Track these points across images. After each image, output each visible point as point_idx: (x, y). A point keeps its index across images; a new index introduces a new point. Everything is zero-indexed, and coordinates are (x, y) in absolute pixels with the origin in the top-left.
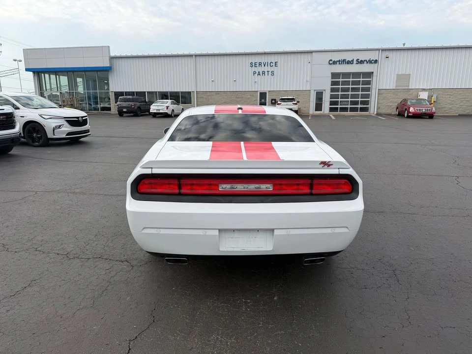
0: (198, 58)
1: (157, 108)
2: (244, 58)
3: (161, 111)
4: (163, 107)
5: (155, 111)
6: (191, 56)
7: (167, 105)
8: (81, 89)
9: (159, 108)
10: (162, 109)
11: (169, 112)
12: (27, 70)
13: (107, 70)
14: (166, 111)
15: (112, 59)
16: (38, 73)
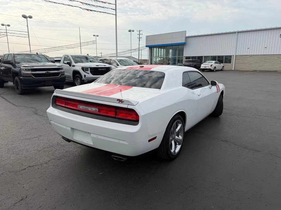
0: (239, 34)
1: (204, 66)
2: (275, 31)
3: (207, 68)
4: (209, 65)
5: (203, 68)
6: (234, 33)
7: (211, 64)
8: (170, 56)
9: (206, 66)
10: (208, 67)
11: (212, 68)
12: (146, 46)
13: (183, 44)
14: (210, 68)
15: (187, 38)
16: (151, 48)
